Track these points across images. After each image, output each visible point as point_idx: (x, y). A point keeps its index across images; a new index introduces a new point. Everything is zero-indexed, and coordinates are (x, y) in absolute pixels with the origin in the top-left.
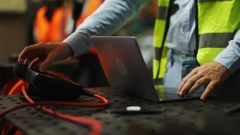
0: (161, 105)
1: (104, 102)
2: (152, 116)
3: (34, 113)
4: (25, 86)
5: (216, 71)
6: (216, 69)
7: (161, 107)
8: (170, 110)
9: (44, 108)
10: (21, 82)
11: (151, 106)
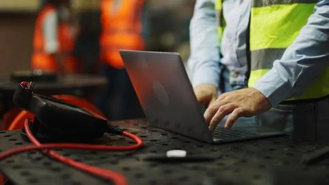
0: (215, 148)
1: (137, 143)
2: (201, 165)
3: (38, 159)
4: (29, 119)
5: (250, 97)
6: (250, 95)
7: (216, 151)
8: (227, 156)
9: (52, 153)
10: (24, 113)
11: (202, 149)
